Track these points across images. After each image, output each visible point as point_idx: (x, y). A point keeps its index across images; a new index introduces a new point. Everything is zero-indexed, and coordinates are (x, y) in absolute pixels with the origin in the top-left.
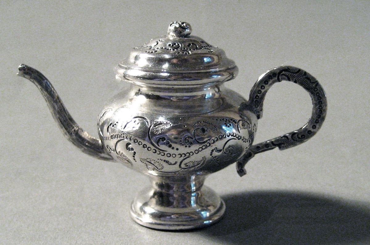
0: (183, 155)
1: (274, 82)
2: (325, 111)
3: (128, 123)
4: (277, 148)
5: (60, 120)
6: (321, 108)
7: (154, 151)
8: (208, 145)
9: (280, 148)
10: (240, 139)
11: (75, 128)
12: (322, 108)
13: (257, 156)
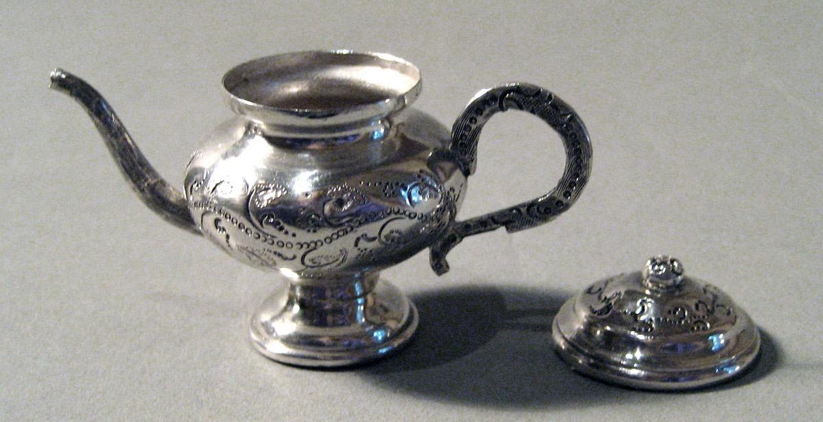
0: (305, 246)
1: (493, 112)
2: (587, 167)
3: (217, 185)
4: (503, 229)
5: (124, 166)
6: (578, 161)
7: (257, 236)
8: (349, 229)
9: (507, 229)
10: (415, 217)
11: (150, 180)
12: (581, 161)
13: (468, 241)
